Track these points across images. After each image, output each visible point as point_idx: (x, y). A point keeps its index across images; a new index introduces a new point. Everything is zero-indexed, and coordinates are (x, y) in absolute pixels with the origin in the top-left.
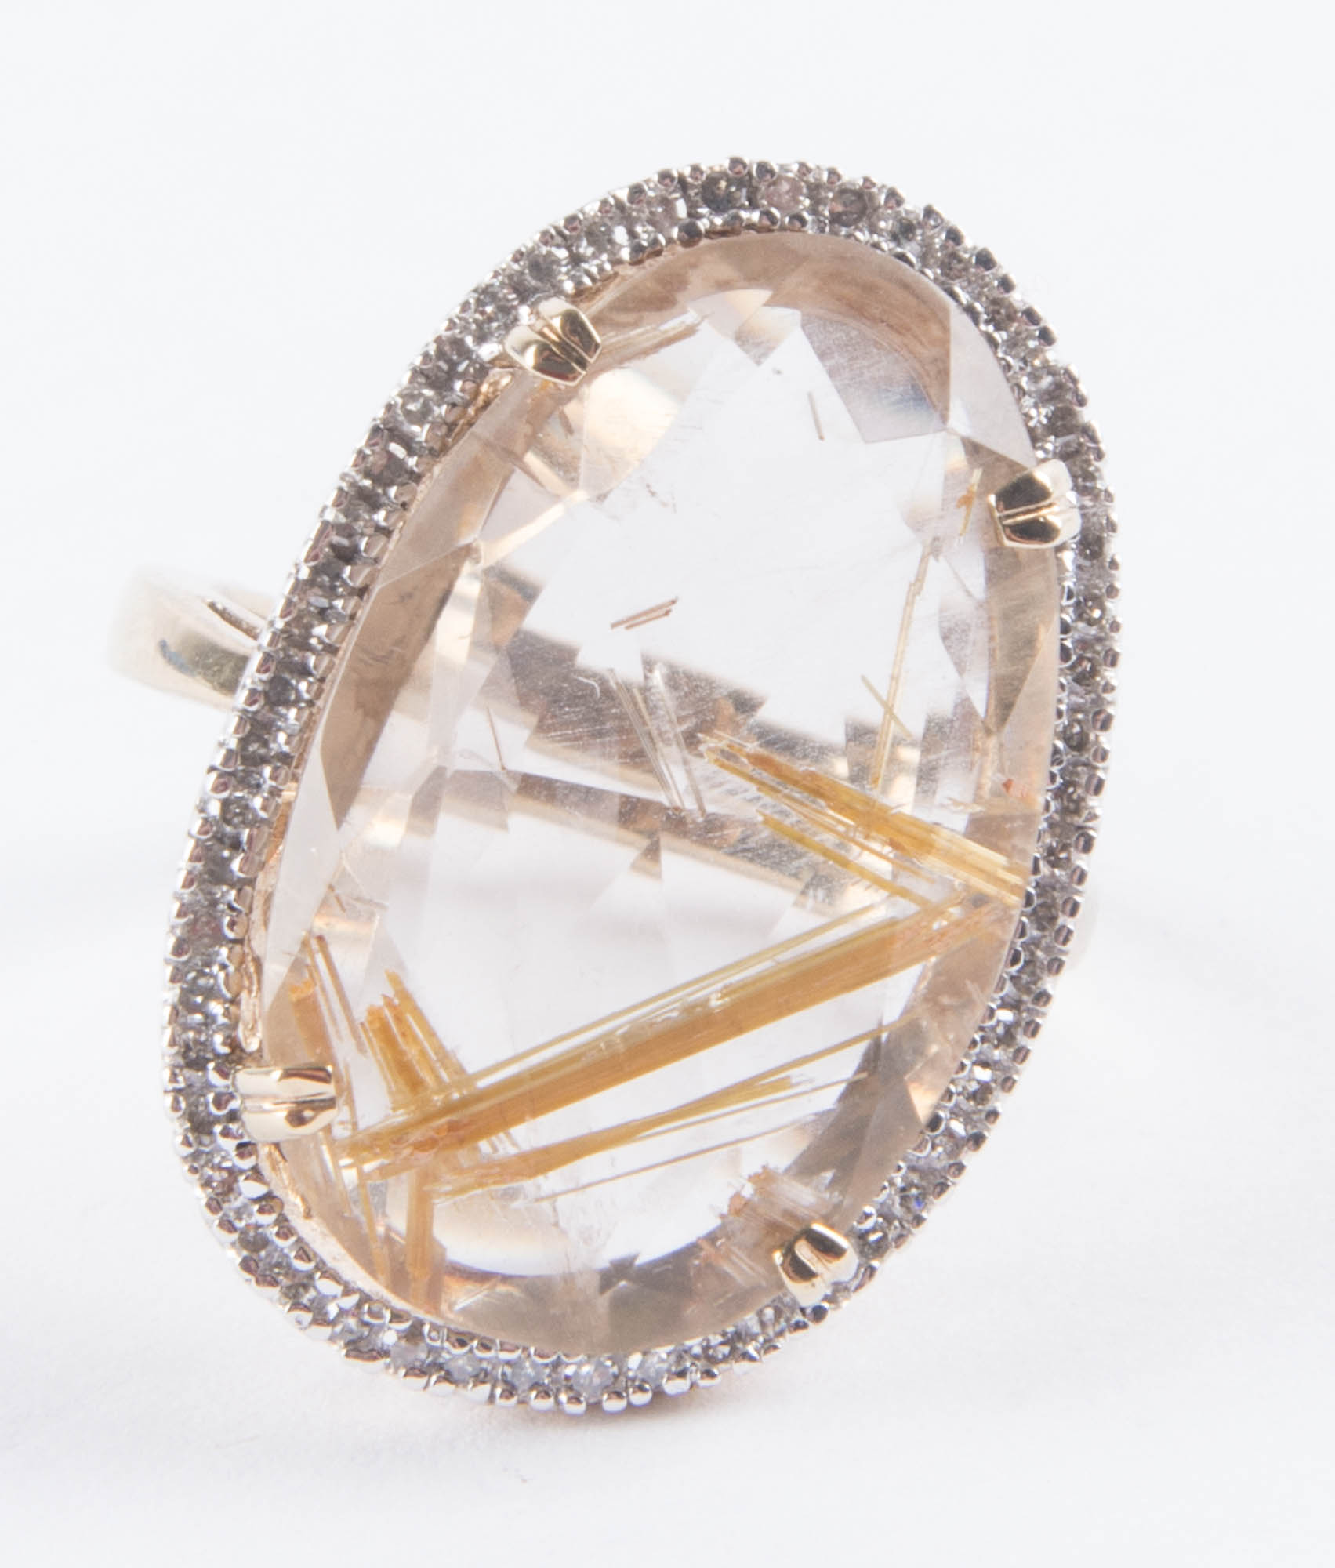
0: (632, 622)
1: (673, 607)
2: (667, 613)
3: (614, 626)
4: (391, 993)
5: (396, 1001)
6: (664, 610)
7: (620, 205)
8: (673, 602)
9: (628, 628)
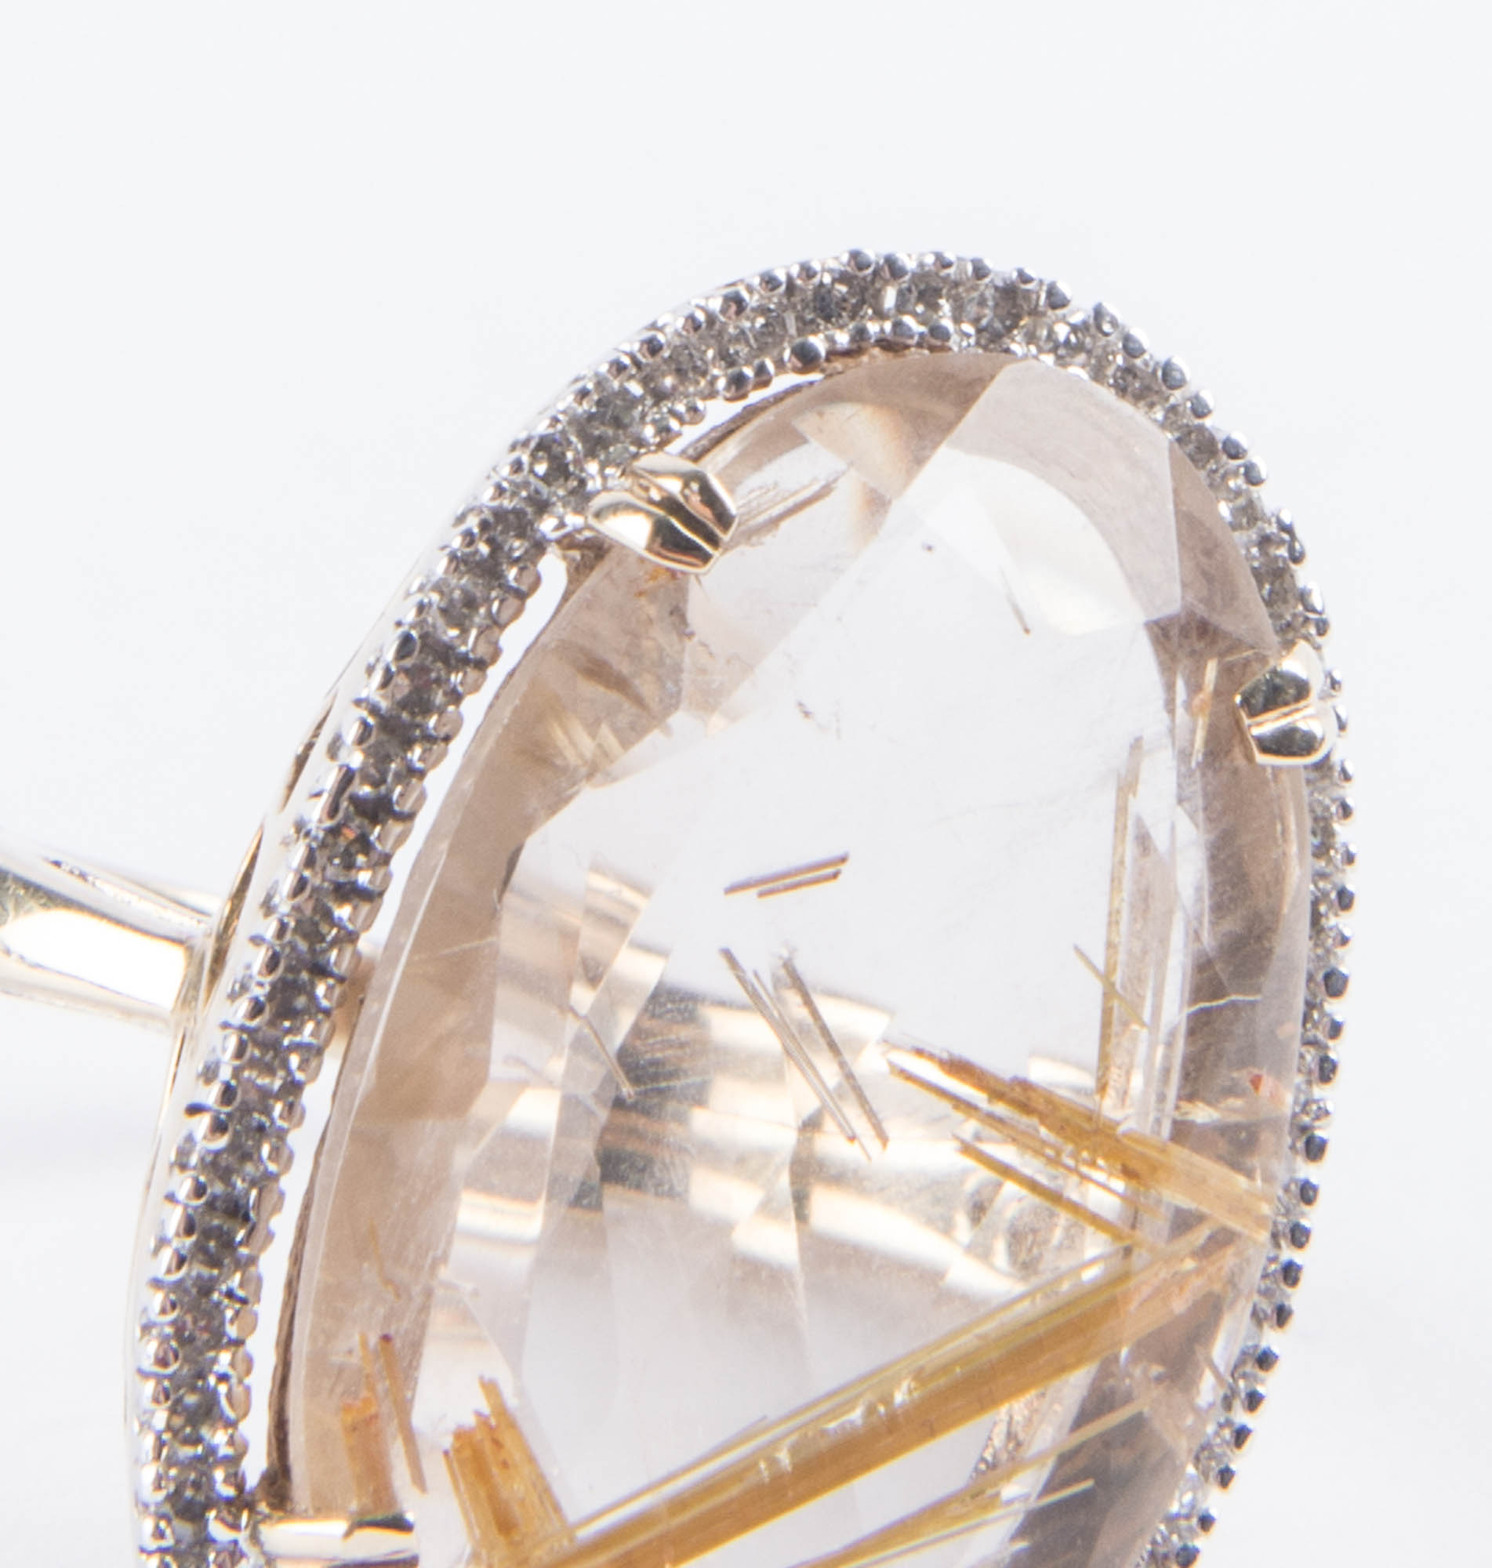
0: (771, 884)
1: (843, 867)
2: (835, 876)
3: (732, 889)
4: (486, 1410)
5: (493, 1422)
6: (828, 870)
7: (711, 319)
8: (843, 860)
9: (761, 894)
